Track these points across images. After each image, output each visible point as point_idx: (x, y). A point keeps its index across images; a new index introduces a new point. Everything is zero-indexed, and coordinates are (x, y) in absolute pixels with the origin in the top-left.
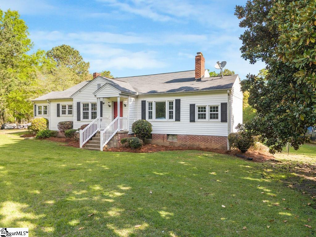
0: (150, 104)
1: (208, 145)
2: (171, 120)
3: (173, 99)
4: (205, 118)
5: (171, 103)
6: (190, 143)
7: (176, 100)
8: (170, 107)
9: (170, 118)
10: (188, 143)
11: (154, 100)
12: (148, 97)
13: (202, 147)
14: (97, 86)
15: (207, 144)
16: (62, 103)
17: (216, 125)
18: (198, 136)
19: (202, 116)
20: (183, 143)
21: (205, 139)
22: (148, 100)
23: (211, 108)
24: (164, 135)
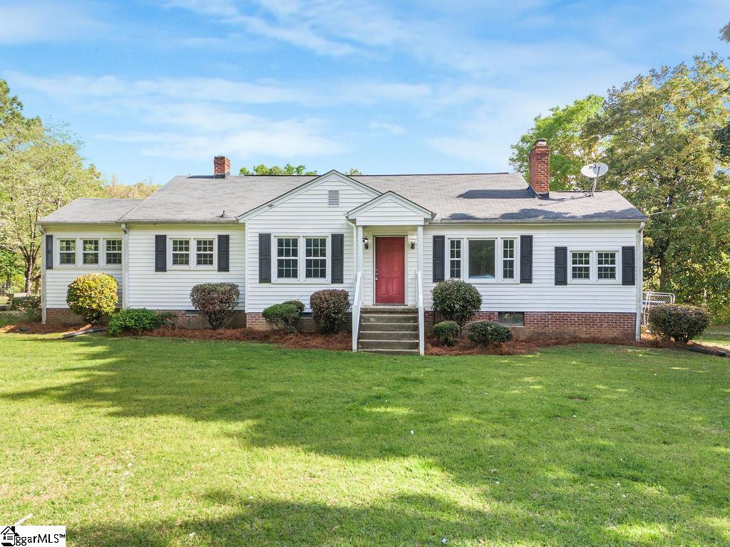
0: (456, 244)
1: (594, 332)
2: (509, 280)
3: (515, 235)
4: (587, 276)
5: (508, 244)
6: (554, 329)
7: (523, 238)
8: (505, 252)
9: (505, 276)
10: (551, 329)
11: (465, 235)
12: (451, 228)
13: (583, 336)
14: (327, 196)
15: (592, 330)
16: (172, 235)
17: (611, 290)
18: (573, 314)
19: (582, 273)
20: (540, 330)
21: (588, 319)
22: (450, 234)
23: (600, 255)
24: (493, 313)
